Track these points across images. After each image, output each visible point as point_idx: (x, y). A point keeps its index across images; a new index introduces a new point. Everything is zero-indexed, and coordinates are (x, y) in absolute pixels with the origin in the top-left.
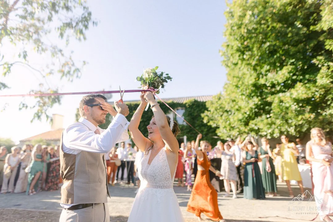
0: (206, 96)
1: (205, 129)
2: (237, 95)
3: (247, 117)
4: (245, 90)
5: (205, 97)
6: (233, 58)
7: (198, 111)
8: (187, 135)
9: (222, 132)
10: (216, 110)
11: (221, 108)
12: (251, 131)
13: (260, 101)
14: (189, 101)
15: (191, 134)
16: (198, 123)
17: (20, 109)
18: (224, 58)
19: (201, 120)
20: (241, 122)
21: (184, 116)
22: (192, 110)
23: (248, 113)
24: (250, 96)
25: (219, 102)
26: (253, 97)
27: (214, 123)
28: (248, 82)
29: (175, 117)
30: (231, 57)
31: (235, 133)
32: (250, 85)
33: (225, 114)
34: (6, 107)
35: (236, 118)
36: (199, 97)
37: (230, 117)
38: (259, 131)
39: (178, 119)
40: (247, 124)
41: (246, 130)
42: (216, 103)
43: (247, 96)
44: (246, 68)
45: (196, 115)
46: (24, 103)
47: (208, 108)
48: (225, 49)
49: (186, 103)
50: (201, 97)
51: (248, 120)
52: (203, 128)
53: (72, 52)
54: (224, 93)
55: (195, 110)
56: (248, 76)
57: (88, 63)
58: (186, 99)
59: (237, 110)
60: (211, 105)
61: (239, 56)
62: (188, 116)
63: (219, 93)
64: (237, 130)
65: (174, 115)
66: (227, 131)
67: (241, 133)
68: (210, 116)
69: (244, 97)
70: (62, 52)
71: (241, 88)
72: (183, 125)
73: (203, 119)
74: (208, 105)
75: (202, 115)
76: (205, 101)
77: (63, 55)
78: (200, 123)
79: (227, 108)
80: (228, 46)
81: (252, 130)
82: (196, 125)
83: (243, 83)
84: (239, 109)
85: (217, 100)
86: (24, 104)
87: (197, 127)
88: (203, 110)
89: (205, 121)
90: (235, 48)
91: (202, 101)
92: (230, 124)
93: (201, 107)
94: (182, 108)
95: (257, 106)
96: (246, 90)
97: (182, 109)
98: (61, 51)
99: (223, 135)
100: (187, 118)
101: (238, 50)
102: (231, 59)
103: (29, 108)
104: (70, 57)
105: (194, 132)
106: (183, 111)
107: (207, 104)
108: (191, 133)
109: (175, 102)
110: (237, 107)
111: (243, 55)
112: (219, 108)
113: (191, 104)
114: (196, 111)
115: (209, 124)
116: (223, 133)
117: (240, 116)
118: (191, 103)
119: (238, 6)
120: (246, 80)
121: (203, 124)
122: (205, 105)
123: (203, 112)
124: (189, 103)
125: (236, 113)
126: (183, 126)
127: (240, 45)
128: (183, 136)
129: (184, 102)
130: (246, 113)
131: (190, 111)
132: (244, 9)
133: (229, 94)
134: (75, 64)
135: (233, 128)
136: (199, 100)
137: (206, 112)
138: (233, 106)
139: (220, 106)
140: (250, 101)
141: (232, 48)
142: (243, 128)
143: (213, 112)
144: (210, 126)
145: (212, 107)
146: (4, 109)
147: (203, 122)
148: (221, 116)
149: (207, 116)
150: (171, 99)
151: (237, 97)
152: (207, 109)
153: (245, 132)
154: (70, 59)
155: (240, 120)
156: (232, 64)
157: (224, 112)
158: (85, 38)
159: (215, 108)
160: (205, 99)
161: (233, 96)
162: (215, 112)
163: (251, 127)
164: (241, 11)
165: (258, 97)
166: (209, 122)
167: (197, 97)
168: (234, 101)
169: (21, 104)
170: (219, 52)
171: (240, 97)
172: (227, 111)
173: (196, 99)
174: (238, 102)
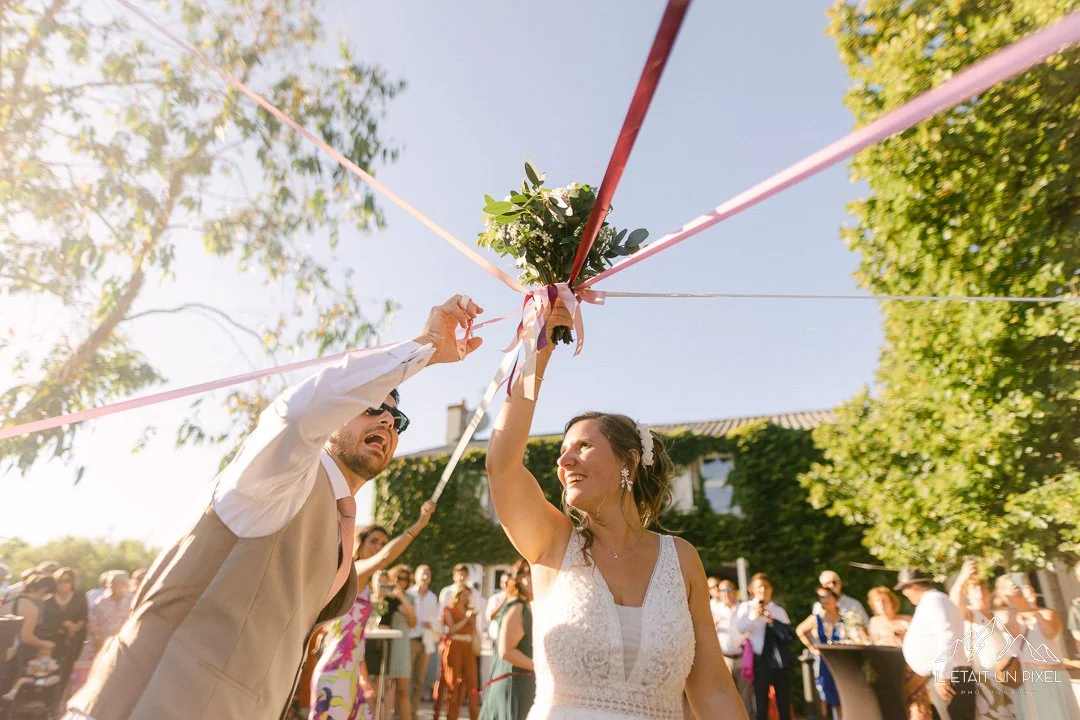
0: (811, 413)
1: (818, 533)
2: (933, 388)
3: (993, 481)
4: (964, 366)
5: (808, 416)
6: (899, 246)
7: (783, 466)
8: (748, 554)
9: (890, 544)
10: (856, 456)
11: (872, 449)
12: (1020, 540)
13: (1038, 406)
14: (748, 429)
15: (764, 551)
16: (787, 508)
17: (181, 442)
18: (862, 256)
19: (801, 497)
20: (967, 500)
21: (734, 485)
22: (763, 461)
23: (994, 460)
24: (993, 391)
25: (865, 428)
26: (1005, 392)
27: (854, 509)
28: (974, 336)
29: (697, 488)
30: (891, 245)
31: (943, 544)
32: (984, 344)
33: (896, 473)
34: (146, 438)
35: (940, 486)
36: (787, 416)
37: (917, 482)
38: (1060, 540)
39: (709, 495)
40: (994, 509)
41: (995, 534)
42: (852, 432)
43: (980, 388)
44: (960, 284)
45: (779, 481)
46: (195, 424)
47: (821, 452)
48: (861, 218)
49: (737, 437)
50: (795, 415)
51: (997, 492)
52: (809, 529)
53: (349, 273)
54: (878, 392)
55: (772, 461)
56: (971, 314)
57: (399, 306)
58: (736, 423)
59: (945, 452)
60: (831, 438)
61: (923, 236)
62: (749, 483)
63: (859, 393)
64: (954, 532)
65: (696, 481)
66: (909, 536)
67: (971, 548)
68: (835, 481)
69: (965, 396)
70: (326, 276)
71: (947, 359)
72: (729, 515)
73: (807, 492)
74: (821, 441)
75: (804, 480)
76: (807, 427)
77: (326, 284)
78: (798, 509)
79: (900, 445)
80: (872, 204)
81: (1022, 533)
82: (781, 518)
83: (954, 341)
84: (951, 447)
85: (854, 420)
86: (191, 429)
87: (785, 524)
88: (804, 460)
89: (816, 501)
90: (900, 207)
91: (796, 426)
92: (918, 509)
93: (795, 450)
94: (723, 456)
95: (1032, 431)
96: (972, 365)
97: (724, 460)
98: (321, 271)
99: (894, 553)
100: (745, 491)
101: (916, 215)
102: (893, 254)
103: (206, 440)
104: (349, 289)
105: (776, 544)
106: (730, 465)
107: (815, 436)
108: (764, 545)
109: (697, 432)
110: (939, 439)
111: (940, 230)
112: (864, 448)
113: (755, 441)
114: (777, 467)
115: (831, 513)
116: (893, 547)
117: (961, 477)
118: (754, 436)
119: (893, 63)
120: (965, 332)
121: (809, 511)
122: (811, 442)
123: (807, 469)
124: (749, 437)
125: (941, 463)
126: (731, 520)
127: (919, 195)
128: (735, 558)
129: (731, 433)
130: (983, 460)
131: (752, 467)
132: (919, 73)
133: (902, 393)
134: (363, 310)
135: (934, 525)
136: (785, 425)
137: (816, 466)
138: (920, 434)
139: (870, 441)
140: (997, 410)
141: (890, 210)
142: (978, 527)
143: (846, 468)
144: (839, 519)
145: (839, 445)
146: (142, 445)
147: (809, 505)
148: (881, 480)
149: (821, 480)
150: (682, 425)
151: (937, 396)
152: (818, 456)
153: (990, 542)
154: (350, 296)
155: (964, 494)
156: (897, 276)
157: (887, 468)
158: (381, 223)
159: (851, 451)
160: (808, 422)
161: (917, 397)
162: (854, 467)
163: (1014, 520)
164: (907, 81)
165: (1027, 391)
166: (830, 506)
167: (779, 417)
168: (923, 415)
169: (183, 427)
170: (844, 236)
171: (949, 393)
172: (899, 461)
173: (775, 421)
174: (942, 420)
